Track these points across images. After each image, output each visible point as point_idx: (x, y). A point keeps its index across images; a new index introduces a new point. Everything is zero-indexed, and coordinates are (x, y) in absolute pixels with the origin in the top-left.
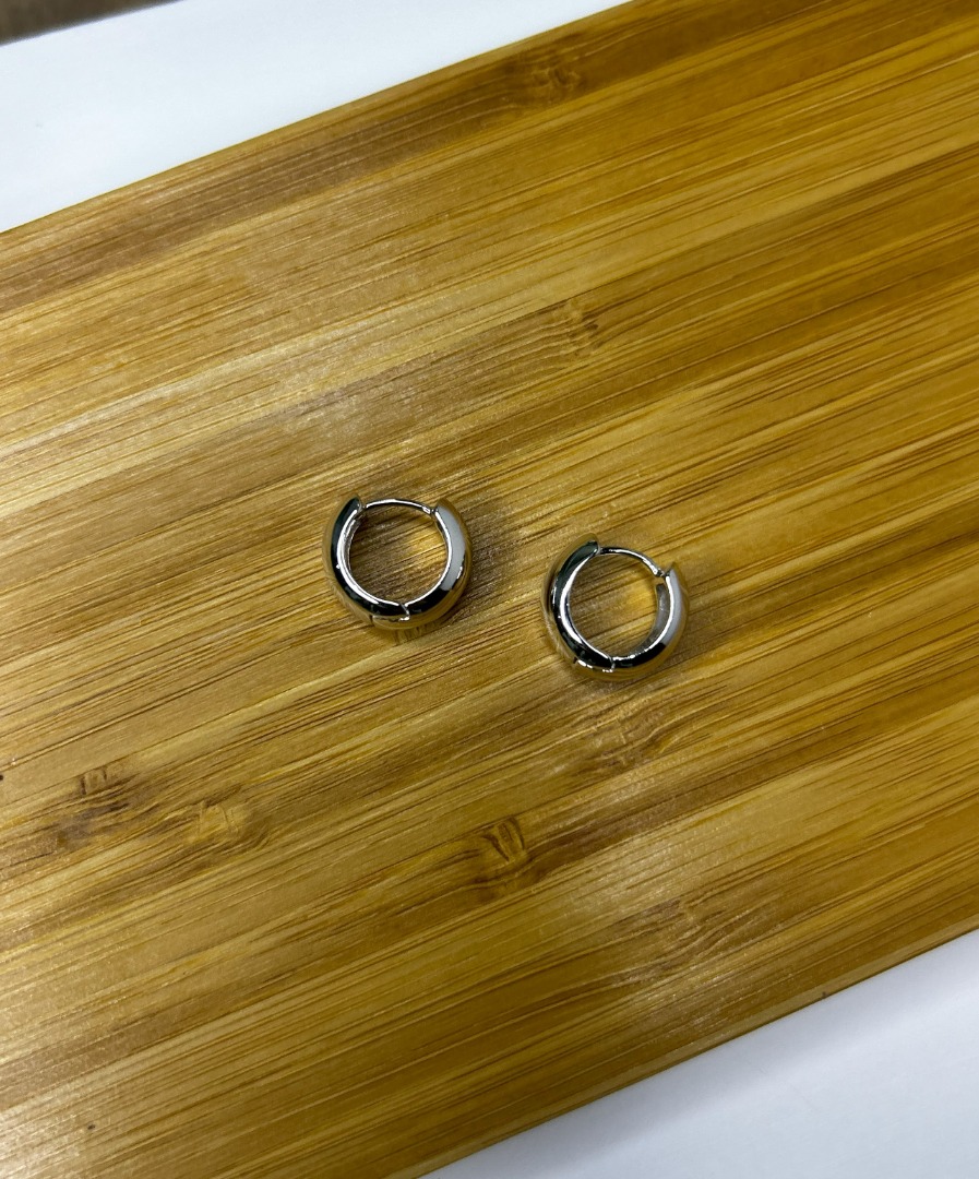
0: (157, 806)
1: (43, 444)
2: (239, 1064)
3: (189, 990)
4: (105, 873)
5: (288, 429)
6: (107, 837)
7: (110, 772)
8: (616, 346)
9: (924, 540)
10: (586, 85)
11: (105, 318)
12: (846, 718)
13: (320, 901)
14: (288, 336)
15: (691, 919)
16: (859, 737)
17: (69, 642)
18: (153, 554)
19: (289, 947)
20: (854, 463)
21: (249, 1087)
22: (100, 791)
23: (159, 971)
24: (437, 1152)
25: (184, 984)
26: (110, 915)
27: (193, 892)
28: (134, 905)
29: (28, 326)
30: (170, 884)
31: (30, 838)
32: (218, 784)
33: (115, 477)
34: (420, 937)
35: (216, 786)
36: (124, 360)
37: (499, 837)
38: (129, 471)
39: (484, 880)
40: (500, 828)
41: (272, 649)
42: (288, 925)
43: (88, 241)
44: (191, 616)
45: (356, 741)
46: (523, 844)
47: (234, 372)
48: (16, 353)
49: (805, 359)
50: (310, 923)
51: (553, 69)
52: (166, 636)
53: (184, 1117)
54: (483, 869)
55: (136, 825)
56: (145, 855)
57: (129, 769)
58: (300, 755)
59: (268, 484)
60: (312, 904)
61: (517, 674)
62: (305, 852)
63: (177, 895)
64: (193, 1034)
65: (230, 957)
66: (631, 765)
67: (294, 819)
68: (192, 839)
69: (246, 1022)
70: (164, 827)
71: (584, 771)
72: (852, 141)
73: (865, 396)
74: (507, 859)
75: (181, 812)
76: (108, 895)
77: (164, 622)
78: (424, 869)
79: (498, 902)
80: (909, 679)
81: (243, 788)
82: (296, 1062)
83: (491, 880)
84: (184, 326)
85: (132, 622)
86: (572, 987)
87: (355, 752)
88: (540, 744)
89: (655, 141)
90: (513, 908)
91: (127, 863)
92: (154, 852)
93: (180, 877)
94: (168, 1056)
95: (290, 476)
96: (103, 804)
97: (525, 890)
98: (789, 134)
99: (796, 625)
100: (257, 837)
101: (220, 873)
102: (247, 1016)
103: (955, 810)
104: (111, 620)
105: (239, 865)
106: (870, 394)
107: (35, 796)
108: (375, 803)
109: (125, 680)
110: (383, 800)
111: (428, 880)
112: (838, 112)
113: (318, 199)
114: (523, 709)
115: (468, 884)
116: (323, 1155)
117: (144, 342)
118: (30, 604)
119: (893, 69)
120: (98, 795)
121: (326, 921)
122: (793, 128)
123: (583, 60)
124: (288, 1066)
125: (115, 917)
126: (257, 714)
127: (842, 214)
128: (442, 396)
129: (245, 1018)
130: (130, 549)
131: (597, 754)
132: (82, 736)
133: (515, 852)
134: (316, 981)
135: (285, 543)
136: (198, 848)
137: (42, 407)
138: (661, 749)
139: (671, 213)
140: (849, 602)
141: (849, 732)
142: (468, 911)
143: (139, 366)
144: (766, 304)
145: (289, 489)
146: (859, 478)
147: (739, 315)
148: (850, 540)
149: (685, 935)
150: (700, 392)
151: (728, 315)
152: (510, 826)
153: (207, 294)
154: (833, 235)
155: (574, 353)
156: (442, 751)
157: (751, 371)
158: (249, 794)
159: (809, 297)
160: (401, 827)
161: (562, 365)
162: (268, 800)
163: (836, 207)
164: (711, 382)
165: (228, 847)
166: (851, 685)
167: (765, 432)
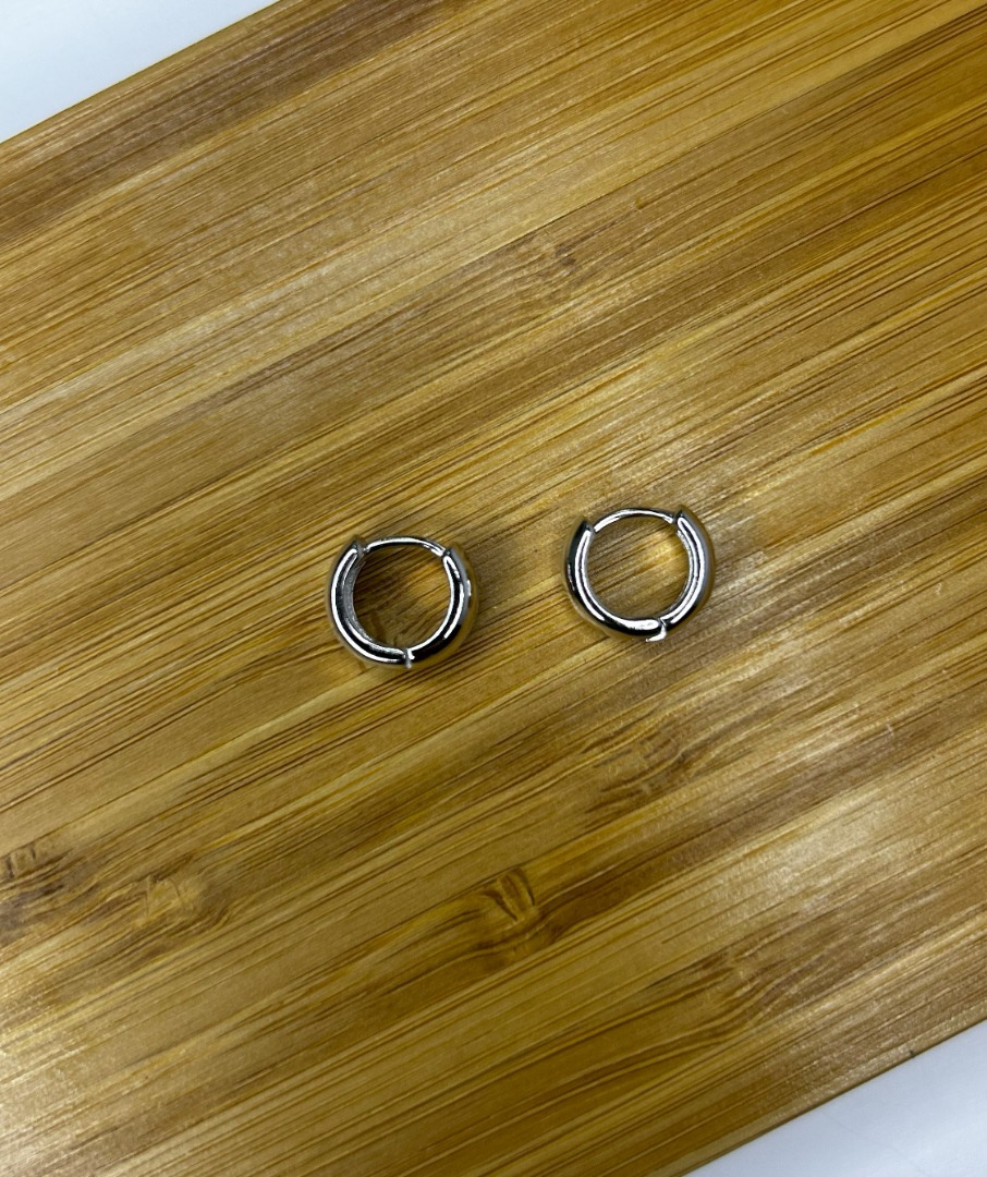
0: (97, 885)
3: (154, 1098)
4: (45, 968)
5: (209, 422)
6: (42, 926)
7: (38, 848)
8: (600, 281)
12: (917, 717)
13: (296, 983)
14: (202, 309)
15: (742, 974)
16: (933, 738)
18: (65, 588)
19: (265, 1041)
20: (909, 399)
22: (30, 872)
23: (119, 1077)
25: (149, 1090)
27: (147, 982)
28: (81, 1002)
30: (120, 975)
32: (165, 855)
34: (417, 1018)
35: (163, 857)
37: (503, 893)
38: (26, 491)
39: (487, 945)
40: (503, 881)
41: (213, 689)
42: (262, 1014)
44: (117, 657)
45: (324, 791)
46: (533, 899)
47: (140, 360)
49: (836, 276)
50: (286, 1011)
52: (89, 683)
54: (487, 932)
55: (75, 909)
56: (91, 943)
57: (61, 844)
58: (258, 813)
59: (192, 491)
60: (289, 988)
61: (512, 694)
62: (275, 927)
63: (131, 986)
64: (162, 1147)
65: (198, 1056)
66: (658, 792)
67: (259, 889)
68: (140, 922)
70: (108, 909)
71: (601, 805)
73: (914, 315)
74: (515, 918)
75: (125, 891)
76: (51, 993)
77: (85, 668)
78: (417, 937)
79: (507, 971)
81: (195, 858)
83: (497, 944)
84: (77, 311)
86: (605, 1064)
87: (323, 805)
88: (545, 777)
90: (527, 976)
91: (69, 955)
92: (98, 939)
93: (132, 966)
95: (218, 479)
96: (34, 887)
99: (848, 607)
100: (216, 914)
101: (178, 958)
102: (224, 1123)
104: (25, 670)
105: (199, 948)
106: (920, 312)
108: (353, 863)
109: (45, 740)
110: (361, 859)
111: (422, 949)
114: (522, 736)
115: (474, 949)
117: (32, 334)
120: (28, 878)
121: (306, 1007)
126: (204, 768)
127: (869, 88)
129: (220, 1125)
130: (37, 584)
131: (616, 784)
132: (4, 809)
133: (523, 908)
134: (300, 1076)
135: (222, 559)
136: (150, 930)
138: (693, 771)
139: (655, 111)
140: (914, 572)
141: (923, 734)
142: (473, 983)
143: (29, 362)
144: (781, 212)
145: (220, 493)
146: (913, 419)
147: (749, 229)
148: (908, 496)
149: (739, 994)
150: (708, 330)
151: (736, 231)
152: (516, 879)
153: (101, 269)
154: (862, 115)
155: (550, 297)
156: (428, 795)
157: (769, 298)
158: (203, 865)
159: (834, 197)
160: (386, 889)
161: (536, 312)
162: (225, 868)
163: (863, 79)
164: (720, 316)
165: (183, 927)
166: (922, 675)
167: (792, 372)
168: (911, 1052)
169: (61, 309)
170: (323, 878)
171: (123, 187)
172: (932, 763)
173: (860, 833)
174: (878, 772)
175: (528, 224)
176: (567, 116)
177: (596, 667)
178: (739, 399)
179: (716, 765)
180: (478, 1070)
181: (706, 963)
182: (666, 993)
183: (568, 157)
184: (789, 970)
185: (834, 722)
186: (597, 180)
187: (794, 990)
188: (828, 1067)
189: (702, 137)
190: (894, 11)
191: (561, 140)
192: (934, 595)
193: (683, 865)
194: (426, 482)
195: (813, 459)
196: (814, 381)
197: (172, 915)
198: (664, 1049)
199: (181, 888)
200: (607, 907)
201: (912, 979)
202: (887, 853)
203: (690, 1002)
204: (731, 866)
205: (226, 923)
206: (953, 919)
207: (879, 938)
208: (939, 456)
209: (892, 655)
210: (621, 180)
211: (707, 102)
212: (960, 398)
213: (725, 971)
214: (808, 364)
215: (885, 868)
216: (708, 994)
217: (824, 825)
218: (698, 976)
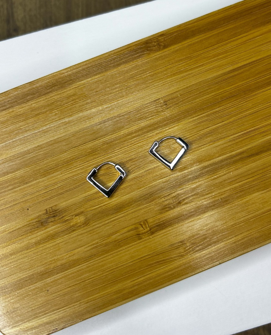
0: (64, 216)
1: (38, 132)
2: (82, 277)
3: (70, 259)
4: (51, 232)
5: (95, 128)
6: (52, 223)
7: (53, 208)
8: (171, 109)
9: (245, 155)
10: (165, 47)
11: (53, 103)
12: (226, 197)
13: (101, 239)
14: (95, 107)
15: (188, 245)
16: (228, 202)
17: (44, 178)
18: (63, 158)
19: (94, 250)
20: (229, 136)
21: (84, 282)
22: (51, 213)
23: (64, 255)
24: (128, 298)
25: (70, 258)
26: (53, 241)
27: (72, 236)
28: (58, 239)
29: (35, 104)
30: (66, 234)
31: (34, 223)
32: (78, 211)
33: (55, 140)
34: (124, 248)
35: (77, 212)
36: (57, 113)
37: (143, 225)
38: (59, 138)
39: (139, 234)
40: (143, 222)
42: (93, 244)
43: (49, 84)
44: (72, 172)
45: (110, 202)
46: (149, 226)
47: (82, 115)
48: (32, 111)
49: (217, 112)
50: (98, 244)
51: (157, 43)
52: (66, 177)
53: (69, 289)
54: (139, 232)
55: (59, 221)
56: (61, 228)
57: (57, 208)
58: (97, 205)
59: (90, 141)
60: (99, 240)
61: (148, 186)
62: (98, 227)
63: (68, 237)
64: (71, 270)
65: (80, 252)
66: (174, 208)
67: (95, 220)
68: (72, 224)
69: (84, 267)
70: (65, 221)
71: (163, 209)
72: (229, 59)
74: (145, 230)
75: (69, 218)
76: (52, 237)
77: (66, 173)
78: (125, 232)
79: (142, 240)
80: (241, 188)
81: (84, 212)
82: (95, 277)
83: (141, 235)
84: (71, 105)
85: (58, 174)
86: (160, 260)
87: (110, 204)
88: (153, 203)
89: (181, 60)
90: (146, 241)
91: (57, 230)
92: (63, 227)
93: (69, 233)
94: (65, 275)
95: (95, 139)
96: (52, 216)
97: (149, 237)
98: (214, 58)
99: (214, 175)
100: (87, 224)
101: (78, 232)
103: (252, 220)
104: (54, 173)
105: (83, 230)
106: (232, 120)
107: (36, 214)
108: (114, 216)
109: (57, 187)
111: (126, 234)
112: (226, 52)
113: (102, 74)
114: (149, 194)
115: (136, 235)
116: (101, 298)
117: (62, 108)
118: (35, 169)
119: (240, 41)
120: (50, 214)
121: (102, 244)
122: (215, 56)
123: (165, 41)
124: (93, 277)
125: (54, 242)
126: (87, 195)
127: (226, 77)
128: (130, 121)
129: (83, 266)
130: (58, 157)
131: (167, 205)
132: (47, 200)
133: (147, 228)
134: (100, 257)
135: (94, 155)
136: (73, 226)
137: (38, 123)
138: (182, 204)
139: (185, 77)
140: (227, 170)
141: (226, 201)
142: (136, 242)
143: (61, 114)
144: (207, 99)
145: (95, 142)
146: (229, 140)
147: (201, 101)
148: (227, 155)
149: (187, 248)
150: (191, 120)
151: (198, 101)
152: (146, 222)
153: (76, 97)
154: (224, 82)
155: (162, 111)
156: (130, 204)
157: (203, 115)
158: (85, 214)
159: (218, 97)
160: (120, 222)
161: (159, 113)
162: (89, 215)
163: (225, 75)
164: (194, 117)
166: (227, 189)
167: (207, 129)
169: (68, 104)
170: (108, 218)
171: (82, 82)
172: (228, 207)
173: (213, 219)
175: (158, 97)
176: (168, 77)
177: (165, 182)
178: (196, 133)
179: (186, 203)
180: (135, 259)
181: (181, 242)
182: (173, 247)
183: (167, 85)
184: (197, 245)
185: (209, 197)
186: (173, 89)
187: (198, 248)
188: (203, 265)
189: (193, 83)
190: (232, 62)
191: (166, 81)
192: (231, 174)
193: (178, 222)
194: (135, 143)
195: (209, 146)
196: (211, 131)
197: (78, 223)
198: (171, 258)
199: (80, 218)
200: (163, 229)
201: (220, 249)
202: (218, 223)
203: (177, 249)
204: (187, 223)
205: (89, 226)
206: (230, 237)
207: (215, 240)
208: (234, 148)
209: (221, 185)
210: (177, 90)
211: (195, 77)
212: (238, 137)
213: (184, 244)
214: (210, 128)
215: (217, 226)
216: (181, 248)
217: (206, 217)
218: (179, 244)
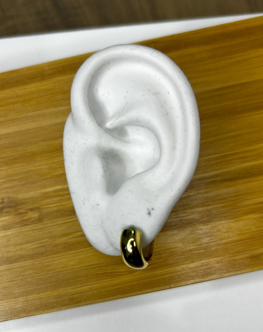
0: (19, 208)
2: (25, 273)
3: (17, 253)
4: (4, 222)
6: (6, 214)
7: (10, 198)
21: (26, 279)
30: (18, 227)
34: (74, 252)
35: (33, 206)
42: (43, 242)
50: (48, 243)
58: (54, 203)
60: (50, 239)
62: (51, 226)
63: (20, 230)
64: (16, 264)
67: (50, 218)
68: (25, 218)
75: (24, 211)
78: (78, 236)
81: (39, 208)
87: (67, 205)
96: (7, 205)
100: (41, 220)
101: (31, 227)
102: (30, 262)
105: (35, 226)
121: (52, 244)
134: (47, 257)
165: (33, 221)
168: (170, 287)
174: (178, 228)
197: (32, 218)
198: (120, 272)
199: (35, 213)
205: (42, 222)
